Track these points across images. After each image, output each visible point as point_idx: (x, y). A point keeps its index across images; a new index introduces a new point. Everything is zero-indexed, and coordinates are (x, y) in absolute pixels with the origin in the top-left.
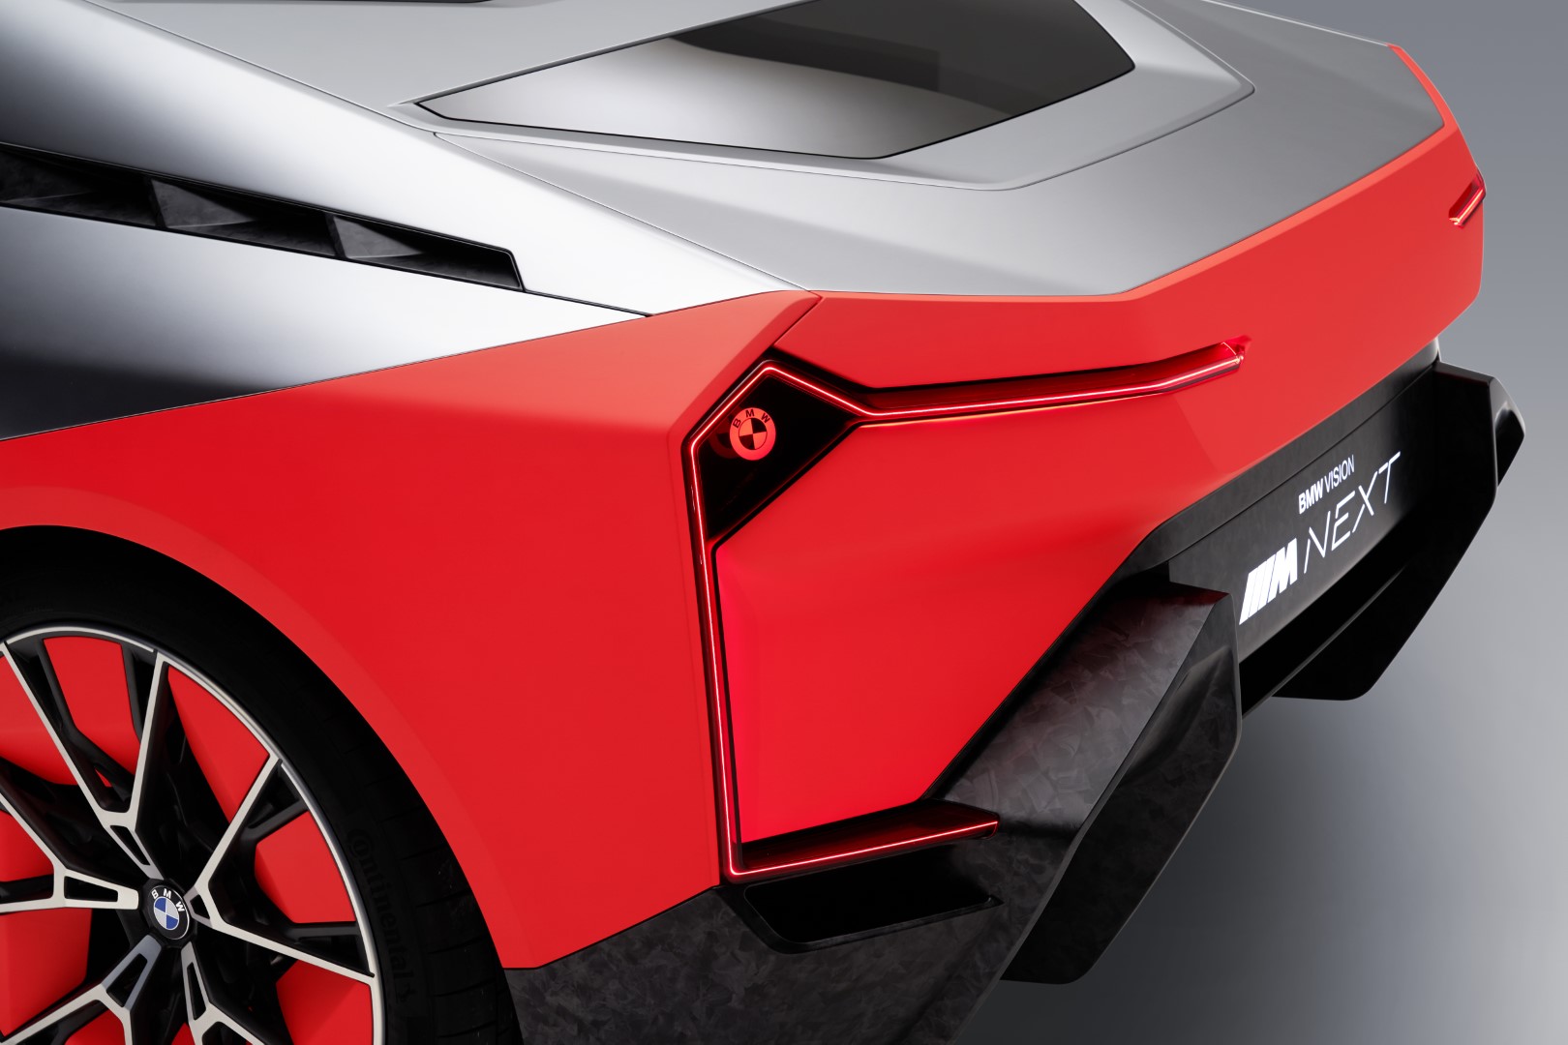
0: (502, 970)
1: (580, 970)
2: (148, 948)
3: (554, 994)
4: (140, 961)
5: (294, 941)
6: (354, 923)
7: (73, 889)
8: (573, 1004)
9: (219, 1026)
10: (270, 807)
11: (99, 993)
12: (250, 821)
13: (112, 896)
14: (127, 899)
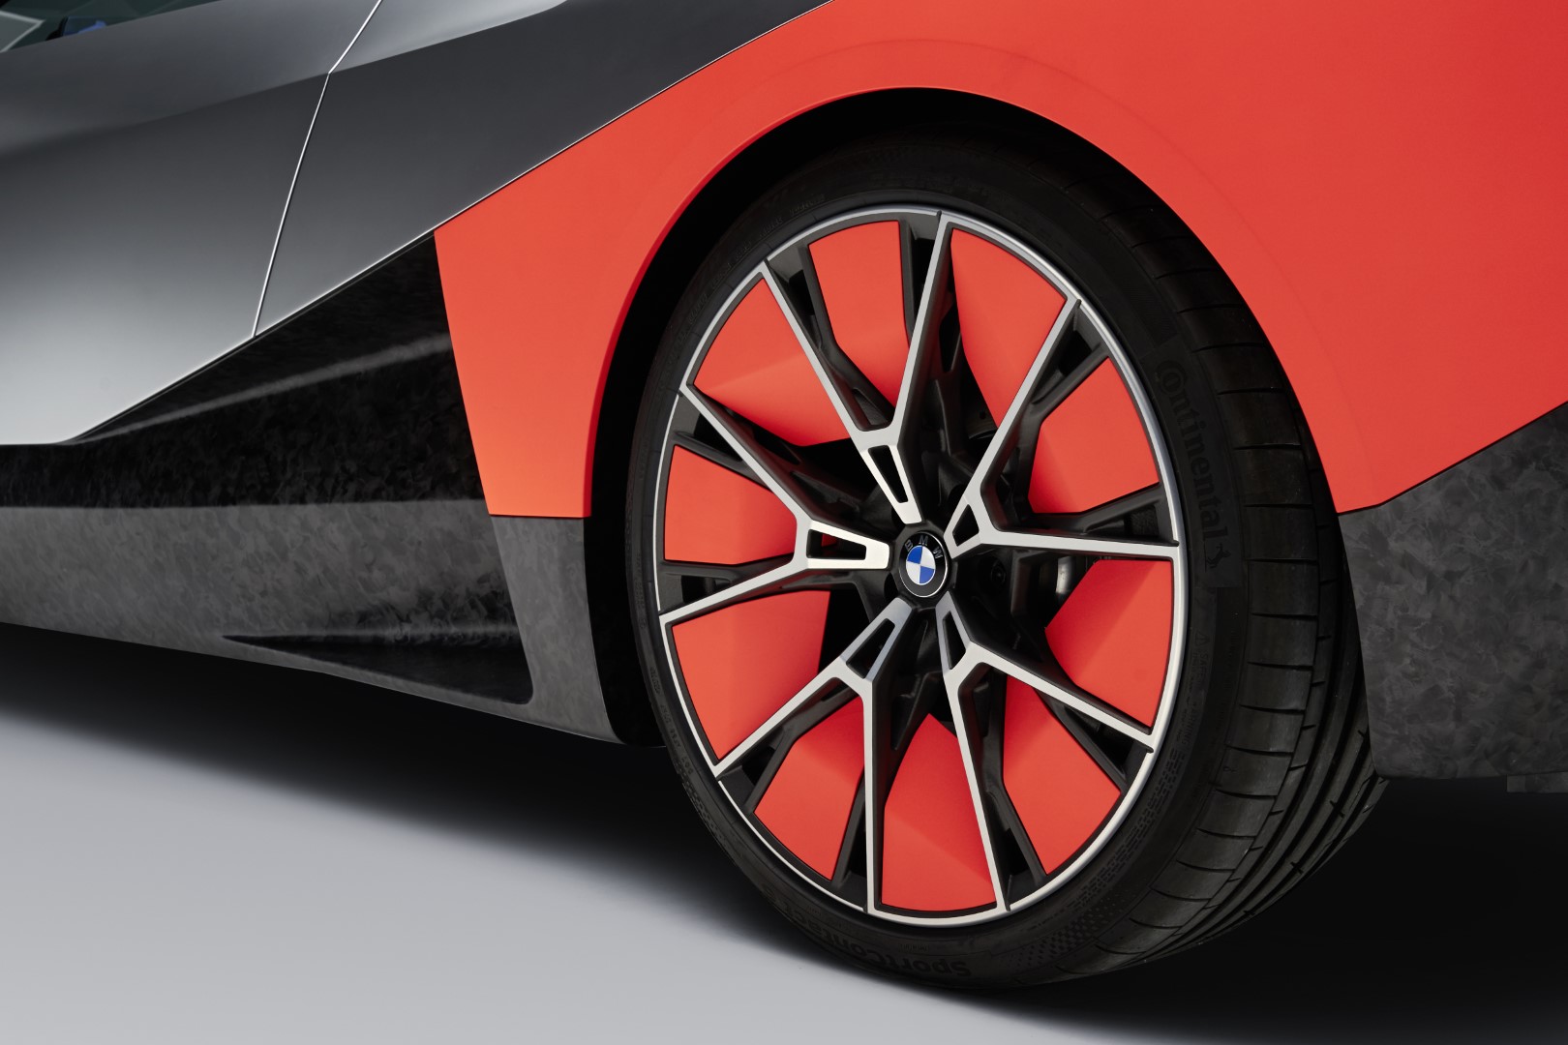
0: (1335, 516)
1: (1433, 502)
2: (897, 612)
3: (1400, 538)
4: (888, 626)
5: (1081, 531)
6: (1159, 485)
7: (819, 546)
8: (1423, 551)
9: (983, 672)
10: (1059, 375)
11: (838, 668)
12: (1035, 397)
13: (859, 552)
14: (878, 555)
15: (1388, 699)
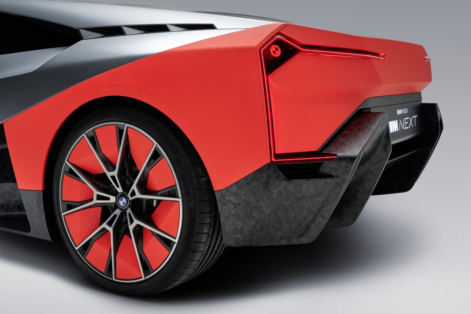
0: (214, 191)
1: (234, 189)
2: (118, 212)
3: (228, 196)
4: (116, 215)
5: (159, 195)
6: (176, 185)
7: (99, 197)
8: (233, 199)
9: (138, 226)
10: (153, 160)
11: (105, 225)
12: (148, 165)
13: (108, 199)
14: (113, 199)
15: (226, 230)
